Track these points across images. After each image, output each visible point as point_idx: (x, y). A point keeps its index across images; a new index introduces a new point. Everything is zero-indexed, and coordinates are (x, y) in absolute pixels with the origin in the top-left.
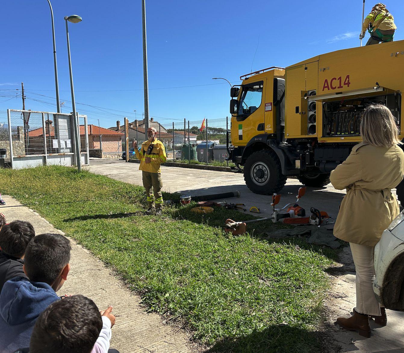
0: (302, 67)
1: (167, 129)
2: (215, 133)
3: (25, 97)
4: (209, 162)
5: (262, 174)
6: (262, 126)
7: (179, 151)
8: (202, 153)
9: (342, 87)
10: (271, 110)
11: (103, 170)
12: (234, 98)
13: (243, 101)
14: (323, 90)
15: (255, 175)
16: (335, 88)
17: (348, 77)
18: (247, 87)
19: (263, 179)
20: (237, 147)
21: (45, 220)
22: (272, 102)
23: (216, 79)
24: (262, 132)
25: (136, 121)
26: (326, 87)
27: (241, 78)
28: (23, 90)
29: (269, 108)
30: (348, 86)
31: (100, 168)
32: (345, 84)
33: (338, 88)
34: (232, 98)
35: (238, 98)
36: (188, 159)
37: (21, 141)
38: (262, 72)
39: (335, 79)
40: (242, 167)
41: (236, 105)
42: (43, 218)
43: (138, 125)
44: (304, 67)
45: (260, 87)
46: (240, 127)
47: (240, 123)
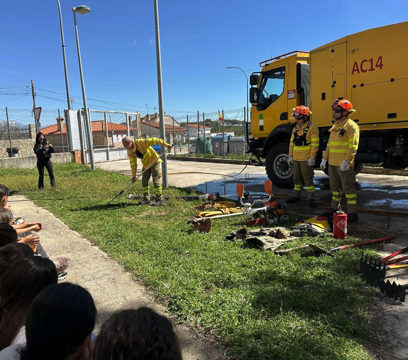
0: (328, 49)
1: (179, 122)
2: (229, 125)
3: (35, 94)
4: (226, 156)
5: (285, 167)
6: (285, 115)
7: (192, 145)
8: (217, 146)
9: (374, 69)
10: (295, 98)
11: (117, 167)
12: (254, 86)
13: (263, 89)
14: (352, 74)
15: (278, 168)
16: (366, 71)
17: (380, 58)
18: (268, 74)
19: (287, 172)
20: (257, 138)
21: (60, 221)
22: (296, 89)
23: (230, 68)
24: (285, 122)
25: (147, 115)
26: (356, 70)
27: (260, 65)
28: (33, 87)
29: (292, 95)
30: (381, 68)
31: (114, 164)
32: (377, 66)
33: (370, 70)
34: (252, 86)
35: (257, 86)
36: (204, 153)
37: (32, 139)
38: (284, 57)
39: (366, 61)
40: (263, 160)
41: (256, 94)
42: (57, 219)
43: (149, 119)
44: (331, 49)
45: (281, 73)
46: (261, 117)
47: (261, 112)
